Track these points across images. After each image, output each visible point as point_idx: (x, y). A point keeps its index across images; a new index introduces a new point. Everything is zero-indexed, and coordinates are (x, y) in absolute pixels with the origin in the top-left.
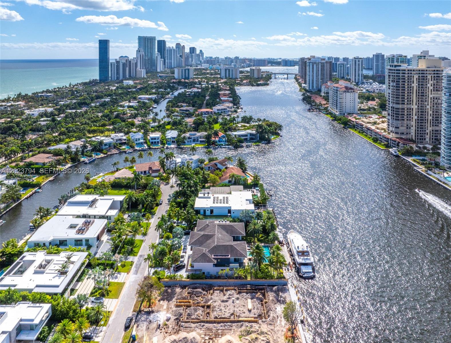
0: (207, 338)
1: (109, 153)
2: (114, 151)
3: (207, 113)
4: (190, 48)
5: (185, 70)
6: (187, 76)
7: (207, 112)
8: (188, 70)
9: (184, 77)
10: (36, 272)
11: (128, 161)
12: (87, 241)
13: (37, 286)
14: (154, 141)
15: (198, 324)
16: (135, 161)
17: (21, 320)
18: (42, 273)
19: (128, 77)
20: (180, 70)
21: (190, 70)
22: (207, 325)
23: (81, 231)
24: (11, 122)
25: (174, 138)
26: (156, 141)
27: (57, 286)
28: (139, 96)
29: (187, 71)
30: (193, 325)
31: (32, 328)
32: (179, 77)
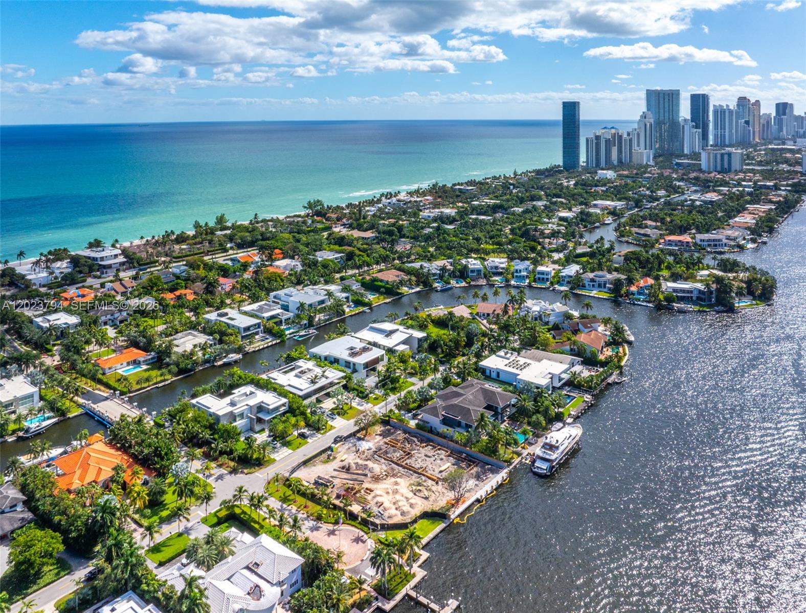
0: (384, 473)
1: (472, 283)
2: (482, 282)
3: (679, 244)
4: (778, 105)
5: (722, 155)
6: (726, 166)
7: (680, 241)
8: (730, 154)
9: (719, 168)
10: (296, 376)
11: (477, 297)
12: (354, 364)
13: (289, 385)
14: (541, 276)
15: (386, 462)
16: (487, 299)
17: (262, 402)
18: (300, 377)
19: (615, 163)
20: (711, 155)
21: (733, 156)
22: (393, 465)
23: (354, 354)
24: (394, 225)
25: (571, 277)
26: (545, 277)
27: (301, 390)
28: (595, 202)
29: (726, 157)
30: (383, 461)
31: (269, 412)
32: (709, 168)
